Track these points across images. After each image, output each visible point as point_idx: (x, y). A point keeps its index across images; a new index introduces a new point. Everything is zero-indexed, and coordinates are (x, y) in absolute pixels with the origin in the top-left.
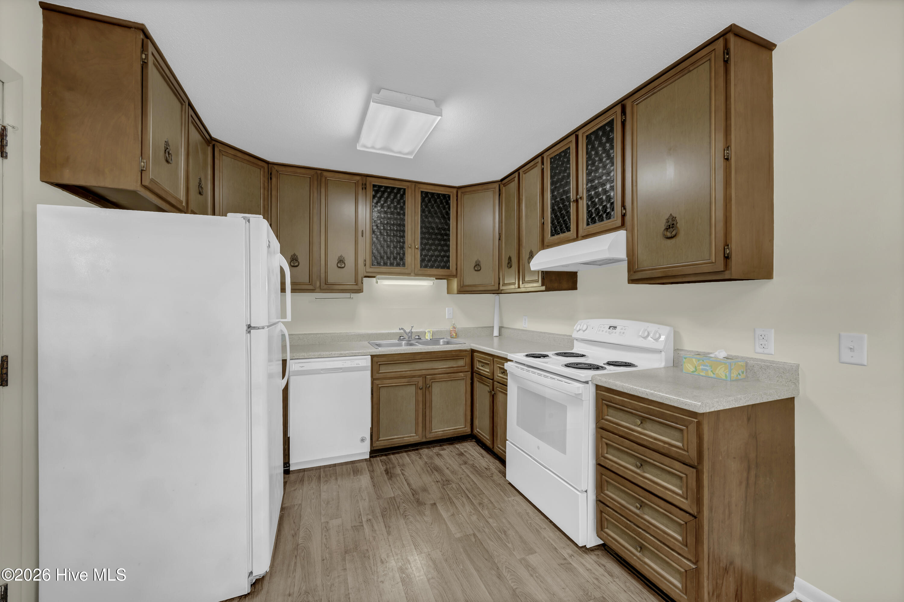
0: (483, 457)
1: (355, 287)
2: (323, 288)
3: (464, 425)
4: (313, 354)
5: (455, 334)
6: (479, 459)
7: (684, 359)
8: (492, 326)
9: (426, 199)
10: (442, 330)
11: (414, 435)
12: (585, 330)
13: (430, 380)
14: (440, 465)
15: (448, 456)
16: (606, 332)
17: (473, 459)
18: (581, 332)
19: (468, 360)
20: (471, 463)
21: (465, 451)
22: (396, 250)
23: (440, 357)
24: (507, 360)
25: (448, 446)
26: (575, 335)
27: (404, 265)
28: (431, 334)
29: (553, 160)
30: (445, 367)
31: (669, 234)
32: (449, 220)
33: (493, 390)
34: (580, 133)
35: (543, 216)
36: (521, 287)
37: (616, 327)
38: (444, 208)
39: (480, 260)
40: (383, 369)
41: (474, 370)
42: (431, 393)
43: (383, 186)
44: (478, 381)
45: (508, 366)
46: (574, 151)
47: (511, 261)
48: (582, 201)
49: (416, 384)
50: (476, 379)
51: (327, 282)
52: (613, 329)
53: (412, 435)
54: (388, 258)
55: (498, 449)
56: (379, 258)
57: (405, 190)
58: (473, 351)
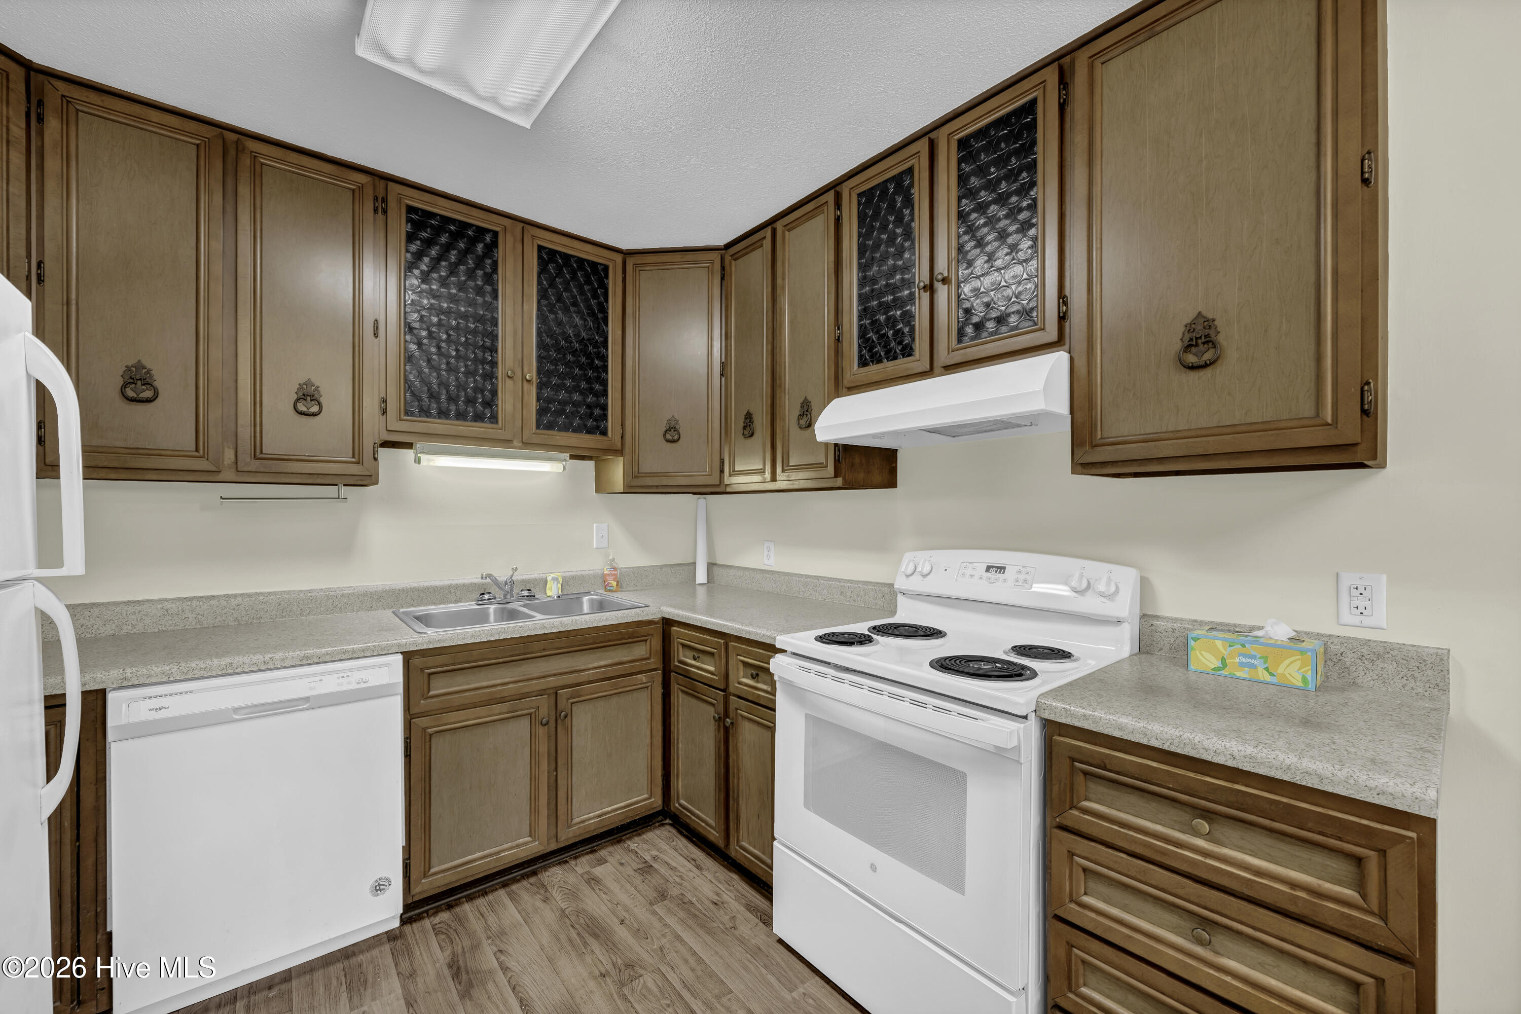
0: (698, 867)
1: (355, 469)
2: (246, 469)
3: (647, 793)
4: (203, 665)
5: (614, 584)
6: (691, 875)
7: (1192, 641)
8: (690, 561)
9: (551, 267)
10: (583, 573)
11: (529, 839)
12: (927, 575)
13: (568, 699)
14: (602, 914)
15: (617, 880)
16: (981, 578)
17: (678, 880)
18: (916, 578)
19: (656, 643)
20: (675, 892)
21: (655, 858)
22: (472, 379)
23: (591, 641)
24: (773, 649)
25: (611, 849)
26: (901, 583)
27: (494, 419)
28: (560, 586)
29: (866, 198)
30: (602, 663)
31: (1191, 359)
32: (606, 324)
33: (726, 715)
34: (941, 136)
35: (838, 324)
36: (778, 478)
37: (1004, 568)
38: (595, 296)
39: (676, 417)
40: (439, 687)
41: (672, 665)
42: (569, 731)
43: (436, 215)
44: (683, 691)
45: (777, 664)
46: (926, 175)
47: (751, 421)
48: (946, 286)
49: (530, 714)
50: (676, 686)
51: (261, 452)
52: (996, 572)
53: (521, 841)
54: (451, 399)
55: (741, 851)
56: (425, 396)
57: (495, 234)
58: (667, 623)
